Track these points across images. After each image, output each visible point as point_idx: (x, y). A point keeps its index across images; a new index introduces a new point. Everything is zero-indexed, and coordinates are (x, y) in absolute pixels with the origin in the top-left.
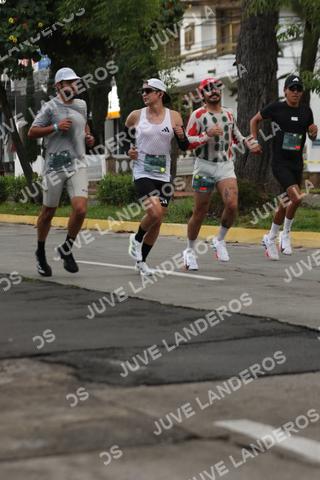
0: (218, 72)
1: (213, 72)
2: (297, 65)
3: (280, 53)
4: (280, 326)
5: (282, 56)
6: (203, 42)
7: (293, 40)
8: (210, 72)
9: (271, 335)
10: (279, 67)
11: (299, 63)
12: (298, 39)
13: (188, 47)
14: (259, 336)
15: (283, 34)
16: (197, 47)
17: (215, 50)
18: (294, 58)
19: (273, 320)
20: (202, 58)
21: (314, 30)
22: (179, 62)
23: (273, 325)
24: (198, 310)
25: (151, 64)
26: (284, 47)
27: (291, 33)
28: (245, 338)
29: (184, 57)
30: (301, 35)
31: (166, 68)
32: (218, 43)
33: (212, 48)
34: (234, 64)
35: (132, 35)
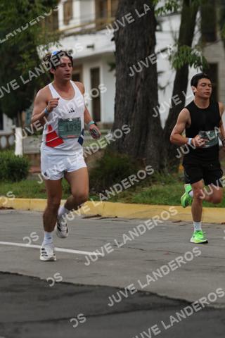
0: (96, 47)
1: (92, 47)
2: (175, 40)
3: (158, 28)
4: (159, 301)
5: (161, 30)
6: (81, 17)
7: (172, 14)
8: (88, 47)
9: (150, 309)
10: (158, 41)
11: (178, 37)
12: (176, 12)
13: (66, 22)
14: (138, 310)
15: (161, 9)
16: (76, 22)
17: (93, 26)
18: (172, 32)
19: (152, 294)
20: (81, 33)
21: (192, 4)
22: (57, 36)
23: (153, 299)
24: (78, 285)
25: (29, 39)
26: (162, 21)
27: (169, 7)
28: (125, 312)
29: (63, 32)
30: (179, 10)
31: (44, 43)
32: (97, 18)
33: (90, 22)
34: (112, 40)
35: (9, 11)
